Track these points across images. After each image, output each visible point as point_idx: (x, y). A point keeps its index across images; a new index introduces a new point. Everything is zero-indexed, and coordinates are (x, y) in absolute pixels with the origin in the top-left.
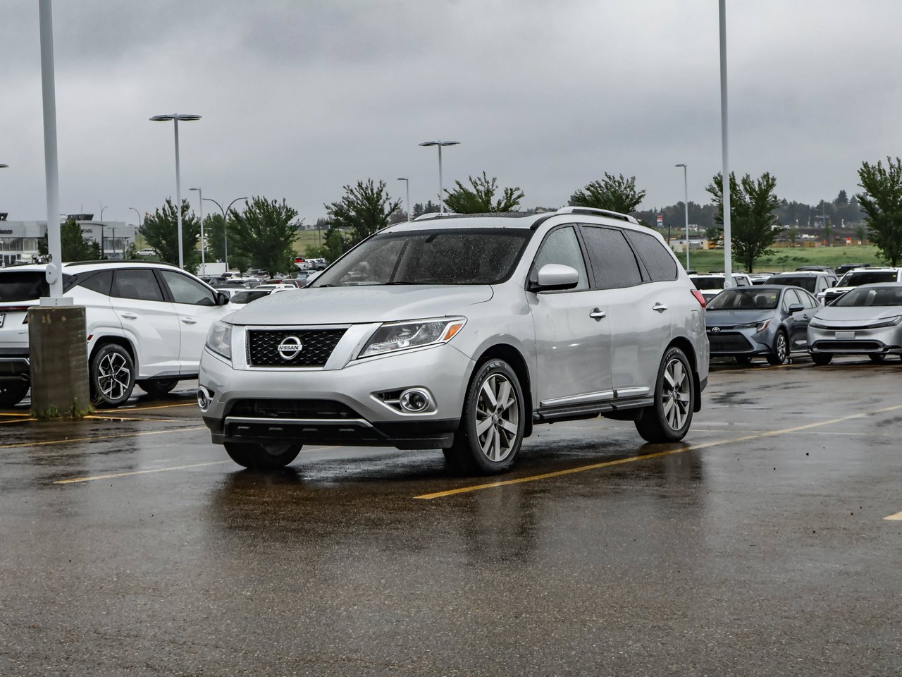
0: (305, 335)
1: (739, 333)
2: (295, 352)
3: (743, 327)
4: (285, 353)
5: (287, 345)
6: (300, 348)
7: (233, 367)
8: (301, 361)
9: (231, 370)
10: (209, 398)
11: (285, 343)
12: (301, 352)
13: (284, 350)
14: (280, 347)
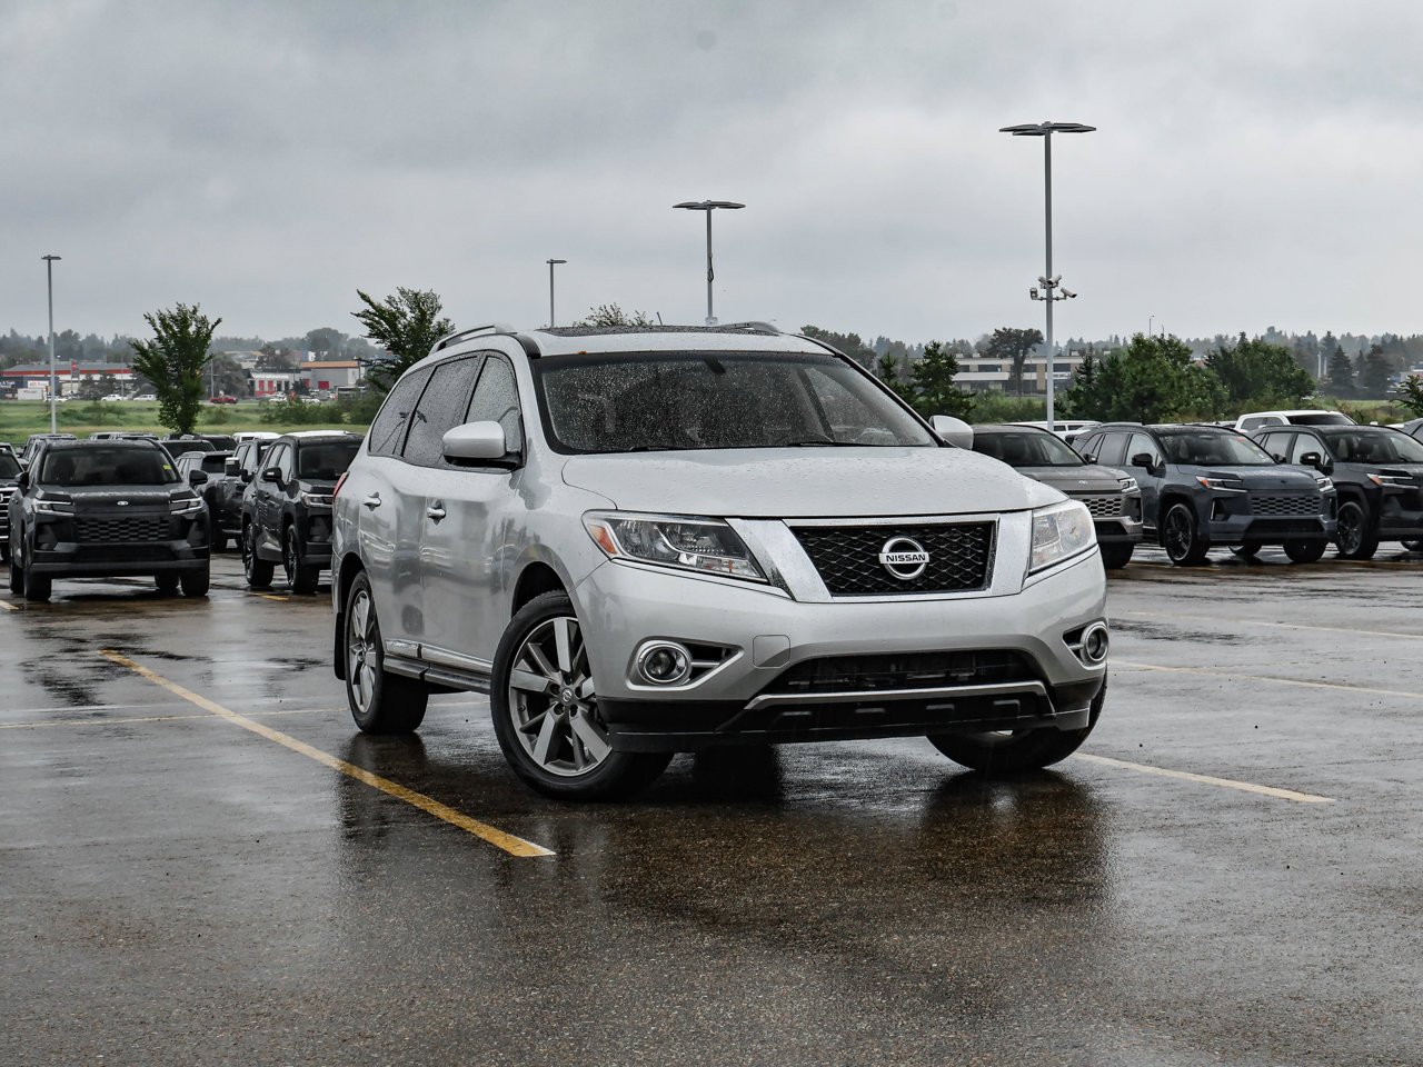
0: (922, 533)
4: (898, 568)
5: (898, 554)
6: (926, 556)
7: (793, 599)
8: (930, 582)
9: (792, 603)
10: (693, 663)
11: (893, 549)
12: (927, 564)
13: (895, 562)
14: (886, 556)
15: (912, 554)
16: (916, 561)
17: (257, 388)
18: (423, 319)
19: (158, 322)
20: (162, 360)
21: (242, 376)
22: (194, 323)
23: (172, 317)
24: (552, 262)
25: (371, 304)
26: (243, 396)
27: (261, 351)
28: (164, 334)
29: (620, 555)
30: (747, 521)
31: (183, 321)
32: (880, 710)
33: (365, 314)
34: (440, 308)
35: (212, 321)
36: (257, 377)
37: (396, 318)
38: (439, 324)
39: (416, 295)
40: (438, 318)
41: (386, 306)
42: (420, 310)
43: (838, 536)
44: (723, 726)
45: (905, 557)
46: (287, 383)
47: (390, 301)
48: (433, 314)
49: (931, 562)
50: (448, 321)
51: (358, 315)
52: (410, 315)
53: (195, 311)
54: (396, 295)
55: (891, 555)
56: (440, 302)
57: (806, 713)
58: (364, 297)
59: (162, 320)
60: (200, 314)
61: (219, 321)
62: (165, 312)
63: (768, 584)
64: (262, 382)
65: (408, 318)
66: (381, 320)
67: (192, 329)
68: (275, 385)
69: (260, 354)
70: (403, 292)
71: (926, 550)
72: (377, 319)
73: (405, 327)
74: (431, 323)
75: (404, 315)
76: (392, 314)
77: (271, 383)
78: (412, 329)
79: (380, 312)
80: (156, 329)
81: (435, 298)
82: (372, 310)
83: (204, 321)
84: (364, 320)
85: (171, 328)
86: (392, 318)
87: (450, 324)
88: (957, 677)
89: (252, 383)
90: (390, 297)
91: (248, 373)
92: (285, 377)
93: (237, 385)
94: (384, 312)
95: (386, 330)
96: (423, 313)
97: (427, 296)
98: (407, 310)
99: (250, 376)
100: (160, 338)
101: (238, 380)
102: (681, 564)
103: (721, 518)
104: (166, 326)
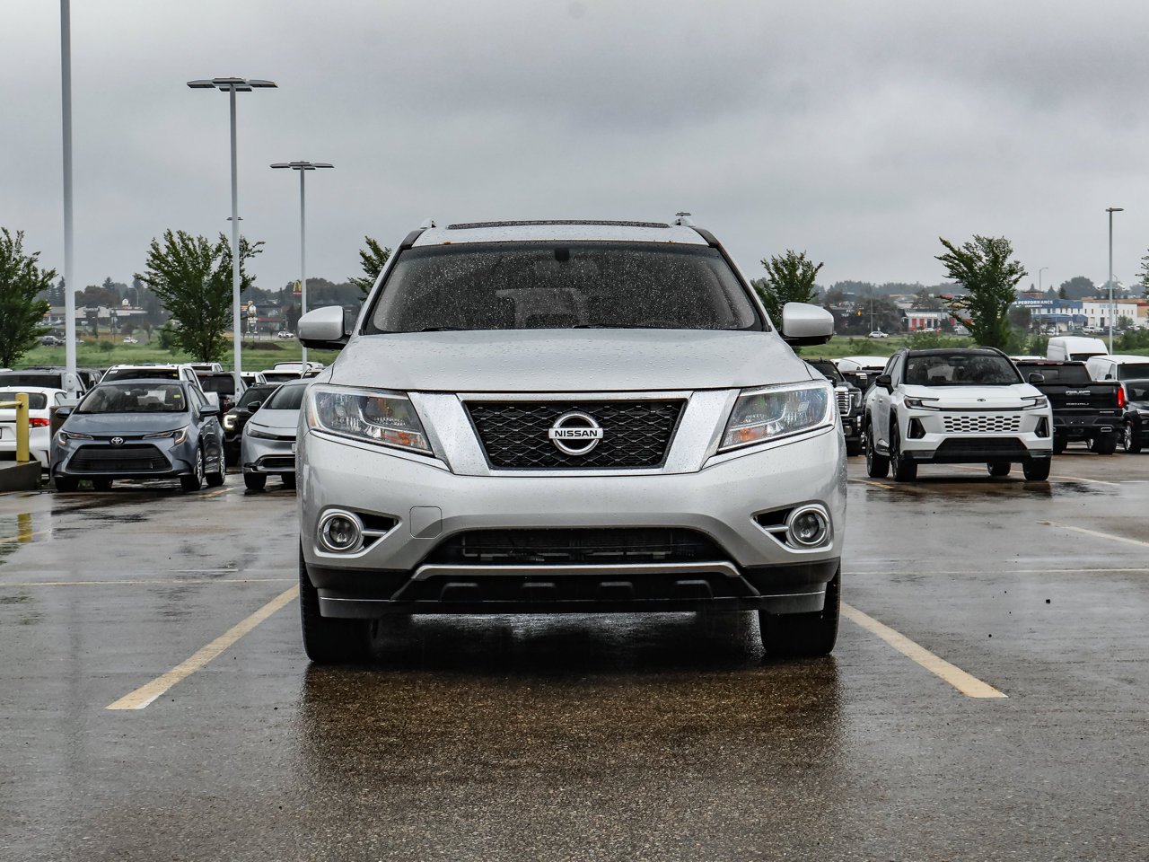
0: (601, 409)
1: (152, 446)
2: (590, 441)
3: (155, 437)
4: (568, 443)
5: (567, 429)
6: (600, 432)
7: (451, 471)
8: (603, 458)
9: (449, 476)
10: (363, 532)
11: (564, 425)
12: (601, 440)
13: (563, 437)
14: (556, 432)
15: (582, 430)
16: (585, 437)
17: (910, 325)
18: (996, 261)
19: (771, 266)
20: (774, 298)
21: (896, 314)
22: (801, 267)
23: (784, 262)
24: (1111, 211)
25: (952, 249)
26: (897, 331)
27: (917, 294)
28: (776, 276)
29: (317, 427)
30: (423, 395)
31: (791, 264)
32: (550, 585)
33: (946, 258)
34: (1011, 251)
35: (815, 265)
36: (910, 315)
37: (973, 261)
38: (1010, 266)
39: (990, 241)
40: (1010, 260)
41: (964, 251)
42: (994, 253)
43: (511, 411)
44: (398, 593)
45: (578, 433)
46: (936, 321)
47: (968, 246)
48: (1005, 257)
49: (605, 438)
50: (1018, 263)
51: (940, 259)
52: (984, 259)
53: (802, 258)
54: (973, 242)
55: (559, 430)
56: (1011, 246)
57: (472, 585)
58: (945, 243)
59: (775, 264)
60: (806, 259)
61: (821, 265)
62: (777, 257)
63: (433, 456)
64: (914, 320)
65: (984, 260)
66: (960, 263)
67: (799, 272)
68: (926, 322)
69: (916, 296)
70: (978, 239)
71: (601, 425)
72: (956, 262)
73: (980, 269)
74: (1003, 265)
75: (980, 258)
76: (971, 258)
77: (922, 320)
78: (987, 270)
79: (960, 255)
80: (770, 273)
81: (1007, 244)
82: (952, 254)
83: (809, 265)
84: (945, 262)
85: (782, 271)
86: (969, 261)
87: (1020, 266)
88: (652, 555)
89: (907, 321)
90: (967, 244)
91: (903, 313)
92: (934, 315)
93: (893, 322)
94: (963, 255)
95: (964, 271)
96: (996, 257)
97: (999, 242)
98: (982, 254)
99: (904, 315)
100: (773, 280)
101: (894, 318)
102: (366, 436)
103: (404, 392)
104: (778, 270)
